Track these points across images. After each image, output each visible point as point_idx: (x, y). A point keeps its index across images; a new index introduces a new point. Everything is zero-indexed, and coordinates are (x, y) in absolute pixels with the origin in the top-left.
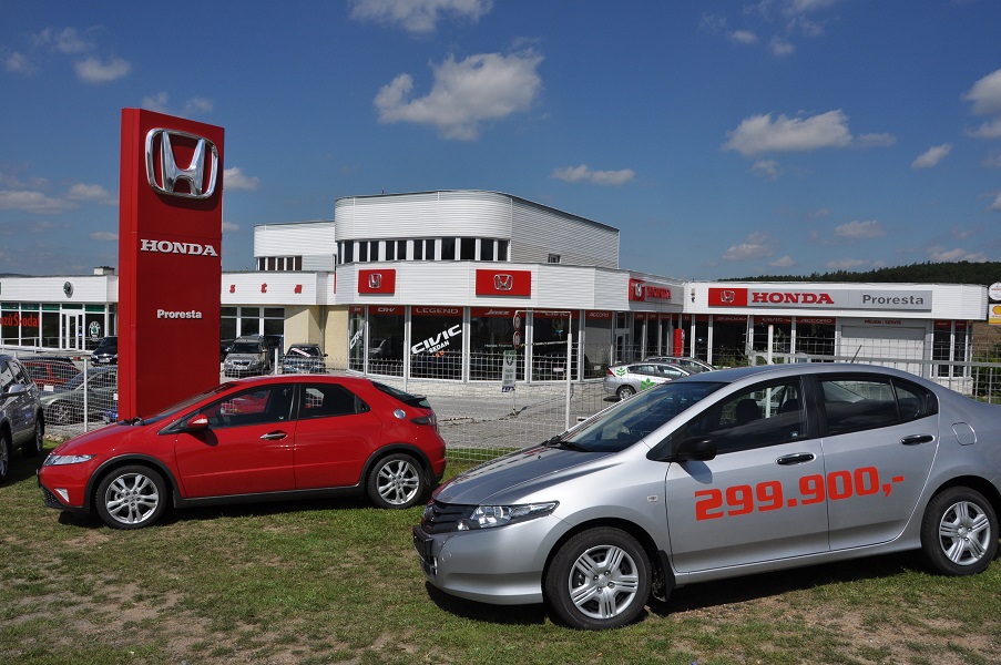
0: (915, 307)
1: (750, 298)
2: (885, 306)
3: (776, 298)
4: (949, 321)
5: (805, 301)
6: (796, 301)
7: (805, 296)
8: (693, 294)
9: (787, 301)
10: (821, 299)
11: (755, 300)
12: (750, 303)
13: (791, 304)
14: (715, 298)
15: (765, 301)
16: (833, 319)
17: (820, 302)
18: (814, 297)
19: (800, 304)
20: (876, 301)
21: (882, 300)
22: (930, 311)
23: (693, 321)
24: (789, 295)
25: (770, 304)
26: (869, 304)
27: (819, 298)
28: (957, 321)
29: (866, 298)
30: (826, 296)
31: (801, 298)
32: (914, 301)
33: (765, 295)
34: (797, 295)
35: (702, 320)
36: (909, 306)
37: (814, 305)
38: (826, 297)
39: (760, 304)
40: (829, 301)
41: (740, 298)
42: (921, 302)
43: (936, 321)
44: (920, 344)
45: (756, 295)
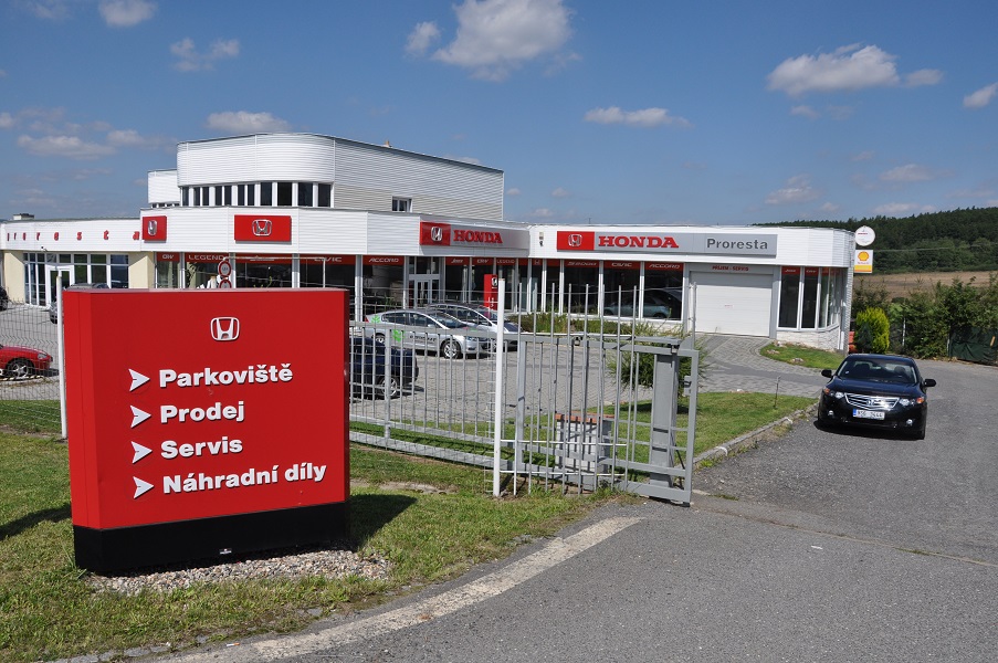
0: (759, 252)
1: (597, 241)
2: (729, 250)
3: (622, 242)
4: (797, 268)
5: (650, 245)
6: (641, 245)
7: (651, 239)
8: (541, 238)
9: (632, 246)
10: (666, 243)
11: (602, 244)
12: (596, 247)
13: (637, 248)
14: (563, 241)
15: (611, 245)
16: (681, 264)
17: (665, 246)
18: (659, 240)
19: (645, 248)
20: (721, 245)
21: (726, 245)
22: (774, 256)
23: (545, 266)
24: (634, 239)
25: (616, 248)
26: (713, 248)
27: (664, 241)
28: (807, 268)
29: (711, 241)
30: (671, 239)
31: (646, 242)
32: (758, 246)
33: (611, 238)
34: (643, 238)
35: (553, 265)
36: (753, 251)
37: (659, 249)
38: (670, 242)
39: (606, 248)
40: (674, 246)
41: (587, 242)
42: (766, 247)
43: (785, 268)
44: (767, 293)
45: (602, 238)
